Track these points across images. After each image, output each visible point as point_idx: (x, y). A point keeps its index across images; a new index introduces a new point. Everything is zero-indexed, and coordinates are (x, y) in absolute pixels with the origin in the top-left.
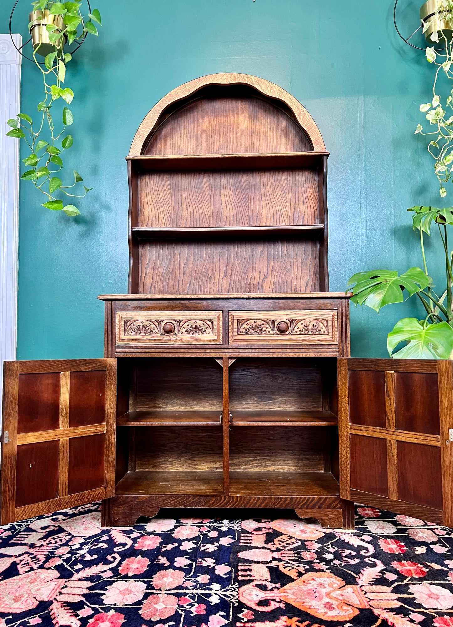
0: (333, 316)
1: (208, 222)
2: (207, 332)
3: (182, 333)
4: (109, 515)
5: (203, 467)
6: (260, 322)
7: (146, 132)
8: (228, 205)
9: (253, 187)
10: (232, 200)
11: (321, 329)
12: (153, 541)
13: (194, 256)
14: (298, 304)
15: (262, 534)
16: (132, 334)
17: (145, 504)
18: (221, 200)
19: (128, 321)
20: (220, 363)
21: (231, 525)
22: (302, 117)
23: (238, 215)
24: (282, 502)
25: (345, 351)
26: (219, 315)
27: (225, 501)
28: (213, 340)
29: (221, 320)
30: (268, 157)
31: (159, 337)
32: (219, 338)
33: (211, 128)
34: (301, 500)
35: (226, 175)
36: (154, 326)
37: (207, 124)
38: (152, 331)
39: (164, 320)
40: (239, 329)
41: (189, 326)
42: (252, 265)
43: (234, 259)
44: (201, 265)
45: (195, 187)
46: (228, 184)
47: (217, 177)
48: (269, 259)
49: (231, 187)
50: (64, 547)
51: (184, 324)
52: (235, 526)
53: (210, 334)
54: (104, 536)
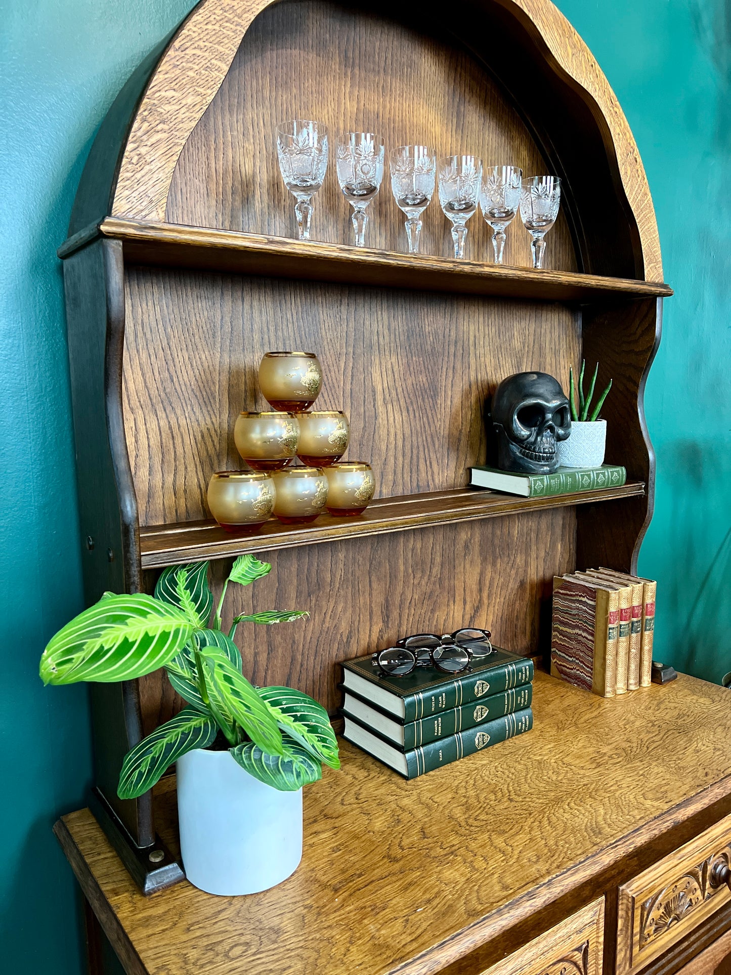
8: (390, 406)
9: (452, 350)
10: (400, 390)
18: (374, 391)
22: (629, 171)
29: (602, 924)
33: (342, 126)
35: (385, 305)
37: (332, 106)
40: (643, 929)
42: (446, 584)
43: (407, 576)
44: (320, 607)
45: (298, 342)
46: (390, 336)
47: (361, 312)
48: (484, 560)
49: (398, 344)
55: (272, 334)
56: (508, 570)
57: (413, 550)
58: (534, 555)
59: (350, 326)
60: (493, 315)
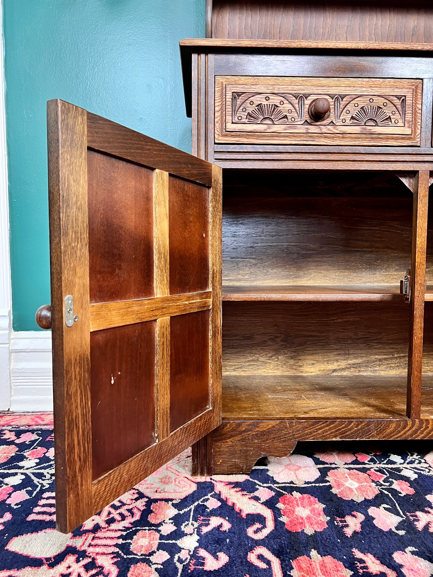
2: (393, 121)
3: (344, 121)
4: (206, 455)
5: (313, 370)
12: (309, 508)
16: (246, 121)
17: (272, 436)
19: (239, 96)
20: (407, 185)
21: (412, 466)
26: (417, 87)
27: (414, 429)
28: (404, 137)
31: (300, 128)
32: (415, 132)
36: (290, 107)
38: (286, 117)
39: (310, 95)
41: (359, 108)
50: (145, 530)
51: (348, 104)
52: (422, 467)
53: (399, 124)
54: (209, 499)
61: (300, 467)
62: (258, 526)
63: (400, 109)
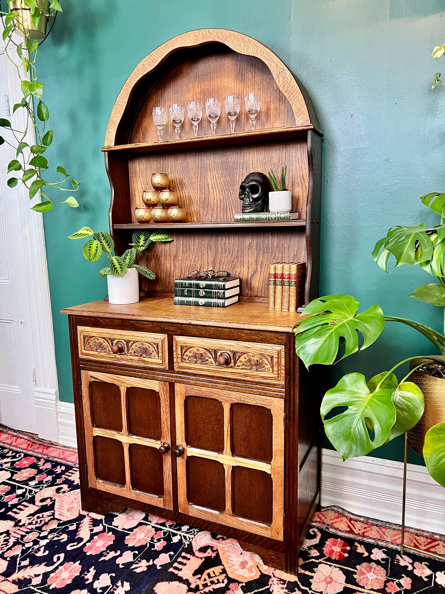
0: (279, 353)
1: (196, 210)
2: (153, 355)
3: (131, 353)
4: (86, 503)
6: (202, 351)
7: (118, 117)
8: (214, 189)
9: (241, 166)
10: (218, 184)
11: (265, 366)
12: (105, 542)
13: (183, 248)
14: (243, 335)
15: (201, 558)
16: (90, 349)
18: (208, 184)
19: (86, 337)
21: (185, 535)
22: (281, 79)
23: (225, 201)
24: (225, 531)
25: (292, 393)
26: (165, 338)
27: (176, 516)
28: (159, 364)
29: (166, 343)
30: (240, 137)
31: (112, 355)
32: (165, 362)
33: (195, 98)
34: (244, 534)
35: (212, 153)
36: (107, 344)
37: (192, 92)
38: (106, 349)
39: (115, 339)
40: (182, 355)
41: (137, 348)
42: (240, 259)
43: (222, 252)
44: (190, 257)
45: (182, 170)
46: (214, 164)
47: (203, 157)
48: (258, 253)
49: (218, 167)
50: (36, 532)
51: (132, 345)
52: (189, 537)
53: (156, 358)
54: (74, 525)
55: (174, 168)
56: (271, 259)
57: (225, 243)
58: (287, 255)
59: (199, 162)
60: (261, 150)
61: (133, 519)
62: (76, 544)
63: (156, 350)
